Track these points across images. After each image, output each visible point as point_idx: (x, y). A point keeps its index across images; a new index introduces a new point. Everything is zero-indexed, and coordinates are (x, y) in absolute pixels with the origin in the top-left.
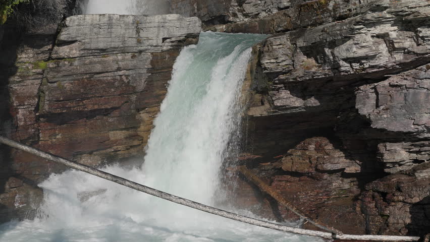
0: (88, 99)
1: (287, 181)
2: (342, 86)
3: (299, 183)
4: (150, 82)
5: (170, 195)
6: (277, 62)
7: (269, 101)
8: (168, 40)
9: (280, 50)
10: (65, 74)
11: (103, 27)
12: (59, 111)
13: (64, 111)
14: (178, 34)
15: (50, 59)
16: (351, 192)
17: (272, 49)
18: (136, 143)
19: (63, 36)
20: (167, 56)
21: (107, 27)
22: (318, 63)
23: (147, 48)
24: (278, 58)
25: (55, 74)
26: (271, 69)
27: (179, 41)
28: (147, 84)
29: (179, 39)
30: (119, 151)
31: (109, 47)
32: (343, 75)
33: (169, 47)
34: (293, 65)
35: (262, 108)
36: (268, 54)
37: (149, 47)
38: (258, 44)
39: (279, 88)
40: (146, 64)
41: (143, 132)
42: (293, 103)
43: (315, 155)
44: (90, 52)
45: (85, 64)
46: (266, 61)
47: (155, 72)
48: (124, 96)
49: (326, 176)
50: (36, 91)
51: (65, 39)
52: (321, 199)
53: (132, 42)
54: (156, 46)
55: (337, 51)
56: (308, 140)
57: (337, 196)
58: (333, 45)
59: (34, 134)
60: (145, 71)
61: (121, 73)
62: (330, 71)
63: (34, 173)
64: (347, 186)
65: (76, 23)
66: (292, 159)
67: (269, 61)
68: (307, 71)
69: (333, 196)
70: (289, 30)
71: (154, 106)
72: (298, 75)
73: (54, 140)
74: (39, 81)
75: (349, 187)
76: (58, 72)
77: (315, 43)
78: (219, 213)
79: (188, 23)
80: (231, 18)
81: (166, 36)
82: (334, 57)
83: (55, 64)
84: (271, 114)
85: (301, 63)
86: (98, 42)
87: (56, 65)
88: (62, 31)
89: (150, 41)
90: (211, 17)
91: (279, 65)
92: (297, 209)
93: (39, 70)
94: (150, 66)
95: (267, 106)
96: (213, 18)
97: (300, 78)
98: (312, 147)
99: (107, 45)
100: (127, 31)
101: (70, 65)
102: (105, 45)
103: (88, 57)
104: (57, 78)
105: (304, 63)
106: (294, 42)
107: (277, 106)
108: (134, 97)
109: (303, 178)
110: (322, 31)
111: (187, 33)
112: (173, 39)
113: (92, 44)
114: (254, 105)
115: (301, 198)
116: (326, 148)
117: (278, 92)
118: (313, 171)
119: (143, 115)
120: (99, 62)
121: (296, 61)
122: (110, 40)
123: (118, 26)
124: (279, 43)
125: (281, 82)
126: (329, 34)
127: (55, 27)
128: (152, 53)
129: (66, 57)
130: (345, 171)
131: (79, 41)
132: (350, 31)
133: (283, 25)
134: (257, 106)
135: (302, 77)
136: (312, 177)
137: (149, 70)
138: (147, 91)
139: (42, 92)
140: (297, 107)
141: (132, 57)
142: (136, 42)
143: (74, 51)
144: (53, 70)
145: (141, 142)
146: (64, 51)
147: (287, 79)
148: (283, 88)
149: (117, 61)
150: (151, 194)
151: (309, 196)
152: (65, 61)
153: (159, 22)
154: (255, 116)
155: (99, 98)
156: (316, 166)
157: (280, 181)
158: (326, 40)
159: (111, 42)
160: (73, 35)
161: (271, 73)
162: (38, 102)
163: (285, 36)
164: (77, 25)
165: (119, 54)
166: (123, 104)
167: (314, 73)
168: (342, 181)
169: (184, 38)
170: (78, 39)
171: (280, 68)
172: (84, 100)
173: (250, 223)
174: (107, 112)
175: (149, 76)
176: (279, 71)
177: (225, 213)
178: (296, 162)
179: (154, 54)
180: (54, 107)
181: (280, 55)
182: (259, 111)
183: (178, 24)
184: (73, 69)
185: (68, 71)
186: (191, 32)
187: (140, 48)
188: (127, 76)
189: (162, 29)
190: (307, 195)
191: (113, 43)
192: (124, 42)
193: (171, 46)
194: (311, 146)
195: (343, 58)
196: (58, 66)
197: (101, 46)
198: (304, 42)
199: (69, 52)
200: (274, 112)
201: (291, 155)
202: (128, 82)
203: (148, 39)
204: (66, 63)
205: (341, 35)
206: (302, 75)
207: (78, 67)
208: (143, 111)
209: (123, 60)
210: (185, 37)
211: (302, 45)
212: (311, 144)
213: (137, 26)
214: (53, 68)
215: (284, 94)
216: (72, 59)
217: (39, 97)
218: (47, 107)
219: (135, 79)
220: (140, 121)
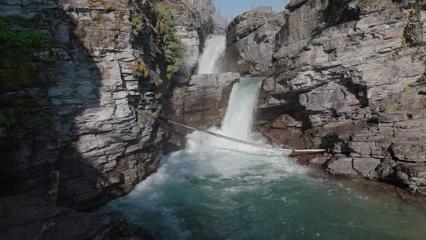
0: (201, 105)
1: (275, 131)
2: (294, 95)
3: (279, 131)
4: (223, 97)
6: (269, 88)
8: (228, 82)
9: (270, 83)
10: (192, 97)
12: (191, 110)
14: (232, 79)
15: (186, 91)
16: (299, 134)
17: (267, 82)
18: (219, 120)
20: (229, 88)
21: (206, 79)
22: (284, 87)
24: (269, 86)
26: (267, 90)
27: (233, 82)
28: (221, 98)
32: (294, 91)
33: (229, 84)
34: (275, 88)
36: (266, 84)
37: (222, 85)
39: (270, 97)
42: (276, 102)
43: (285, 121)
44: (201, 88)
45: (199, 93)
47: (224, 94)
48: (214, 103)
49: (289, 128)
51: (191, 84)
52: (288, 137)
53: (215, 84)
54: (224, 84)
55: (291, 82)
56: (282, 116)
58: (290, 79)
59: (182, 119)
60: (221, 94)
61: (212, 95)
62: (289, 89)
63: (183, 133)
66: (276, 123)
67: (266, 87)
68: (280, 90)
69: (293, 136)
70: (273, 75)
73: (190, 121)
74: (183, 100)
75: (298, 132)
76: (190, 96)
77: (283, 79)
79: (235, 75)
80: (251, 72)
81: (228, 80)
82: (290, 84)
83: (188, 93)
84: (268, 107)
86: (203, 84)
88: (190, 81)
92: (279, 141)
93: (183, 96)
94: (222, 92)
95: (266, 103)
98: (284, 118)
100: (213, 80)
101: (194, 93)
102: (206, 85)
103: (200, 90)
104: (189, 98)
105: (279, 87)
106: (275, 80)
107: (270, 104)
108: (217, 103)
109: (281, 130)
110: (285, 75)
112: (230, 81)
113: (201, 85)
114: (261, 104)
115: (281, 137)
116: (289, 118)
117: (270, 99)
118: (284, 127)
119: (221, 110)
121: (276, 86)
123: (210, 78)
124: (269, 80)
125: (271, 94)
126: (288, 76)
127: (188, 80)
130: (297, 126)
131: (196, 84)
132: (296, 74)
133: (271, 73)
136: (285, 129)
138: (221, 101)
140: (277, 104)
141: (216, 89)
142: (217, 84)
143: (195, 88)
144: (188, 95)
146: (191, 88)
147: (273, 93)
148: (272, 97)
149: (210, 91)
152: (192, 92)
153: (225, 76)
154: (262, 108)
155: (205, 105)
156: (286, 125)
157: (272, 131)
158: (287, 78)
159: (208, 84)
160: (194, 82)
161: (267, 92)
162: (183, 107)
163: (271, 78)
164: (195, 79)
165: (211, 88)
166: (213, 106)
167: (283, 91)
168: (296, 130)
172: (199, 106)
174: (208, 110)
176: (270, 90)
178: (278, 124)
179: (224, 87)
180: (189, 109)
182: (263, 106)
183: (232, 76)
184: (195, 95)
186: (237, 78)
187: (218, 86)
188: (214, 96)
189: (226, 78)
190: (283, 136)
192: (212, 84)
195: (294, 84)
196: (190, 94)
198: (279, 79)
199: (193, 89)
201: (276, 121)
202: (215, 98)
203: (221, 82)
205: (292, 76)
206: (278, 92)
207: (197, 94)
208: (221, 108)
209: (212, 90)
210: (234, 80)
213: (217, 77)
215: (273, 99)
216: (194, 91)
217: (183, 105)
218: (186, 109)
219: (217, 97)
220: (220, 112)
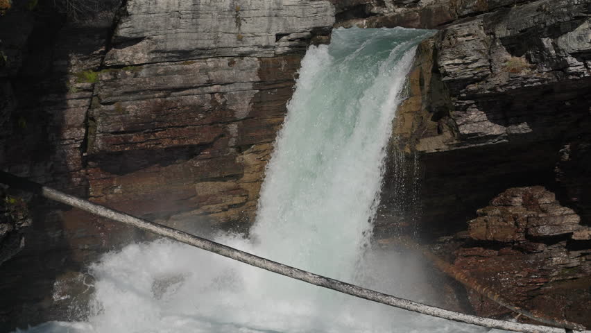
0: (164, 129)
1: (480, 257)
2: (568, 101)
3: (499, 257)
4: (257, 103)
5: (304, 272)
6: (464, 64)
7: (451, 128)
8: (285, 38)
9: (469, 43)
10: (127, 90)
11: (184, 16)
12: (118, 148)
13: (126, 149)
14: (300, 27)
15: (102, 67)
16: (581, 272)
17: (457, 42)
18: (237, 200)
19: (123, 31)
20: (284, 63)
21: (191, 16)
22: (531, 62)
23: (252, 49)
24: (465, 56)
25: (112, 89)
26: (456, 74)
27: (302, 39)
28: (252, 106)
29: (301, 35)
30: (213, 213)
31: (193, 48)
32: (573, 80)
33: (287, 49)
34: (491, 67)
35: (440, 138)
36: (450, 50)
37: (256, 49)
38: (430, 38)
39: (468, 106)
40: (251, 75)
41: (247, 184)
42: (489, 129)
43: (523, 213)
44: (165, 55)
45: (157, 75)
46: (446, 63)
47: (266, 87)
48: (218, 126)
49: (541, 247)
50: (82, 118)
51: (127, 35)
52: (536, 283)
53: (228, 40)
54: (266, 47)
55: (561, 41)
56: (510, 191)
57: (560, 278)
58: (556, 31)
59: (80, 185)
60: (251, 87)
61: (213, 89)
62: (551, 74)
63: (81, 247)
64: (575, 262)
65: (144, 10)
66: (486, 221)
67: (450, 62)
68: (513, 75)
69: (554, 279)
70: (482, 13)
71: (265, 143)
72: (498, 82)
73: (110, 196)
74: (87, 101)
75: (579, 264)
76: (117, 86)
77: (526, 29)
78: (384, 299)
79: (315, 11)
80: (375, 8)
81: (282, 31)
82: (558, 51)
83: (111, 74)
84: (454, 148)
85: (503, 64)
86: (176, 39)
87: (112, 77)
88: (121, 23)
89: (258, 39)
90: (343, 9)
91: (467, 68)
92: (501, 296)
93: (87, 85)
94: (258, 79)
95: (447, 134)
96: (346, 9)
97: (501, 87)
98: (518, 200)
99: (191, 44)
100: (222, 23)
101: (135, 76)
102: (188, 44)
103: (163, 64)
104: (115, 96)
105: (507, 63)
106: (491, 30)
107: (465, 134)
108: (233, 128)
109: (504, 250)
110: (537, 11)
111: (313, 26)
112: (292, 36)
113: (168, 43)
114: (426, 136)
115: (503, 281)
116: (542, 201)
117: (466, 113)
118: (520, 237)
119: (247, 157)
120: (178, 72)
121: (495, 60)
122: (195, 36)
123: (208, 14)
124: (466, 33)
125: (472, 96)
126: (549, 13)
127: (111, 15)
128: (260, 58)
129: (127, 63)
130: (573, 237)
131: (148, 38)
132: (584, 7)
133: (471, 5)
134: (431, 136)
135: (505, 85)
136: (521, 249)
137: (256, 85)
138: (252, 118)
139: (93, 119)
140: (496, 136)
141: (229, 64)
142: (234, 41)
143: (140, 55)
144: (108, 83)
145: (245, 198)
146: (124, 55)
147: (480, 89)
148: (474, 105)
149: (205, 71)
150: (275, 271)
151: (516, 278)
152: (126, 70)
153: (270, 9)
154: (427, 152)
155: (180, 129)
156: (527, 229)
157: (467, 256)
158: (544, 23)
159: (197, 40)
160: (139, 29)
161: (454, 81)
162: (86, 134)
163: (476, 22)
164: (144, 13)
165: (210, 60)
166: (216, 139)
167: (525, 78)
168: (568, 254)
169: (308, 33)
170: (146, 34)
171: (469, 73)
172: (157, 131)
173: (434, 315)
174: (192, 152)
175: (256, 94)
176: (468, 76)
177: (393, 300)
178: (492, 225)
179: (263, 59)
180: (110, 142)
181: (469, 51)
182: (432, 145)
183: (298, 12)
184: (140, 82)
185: (132, 86)
186: (320, 25)
187: (242, 50)
188: (222, 94)
189: (274, 19)
190: (513, 275)
191: (200, 42)
192: (217, 40)
193: (289, 47)
194: (515, 199)
195: (573, 51)
196: (116, 78)
197: (183, 45)
198: (508, 29)
199: (132, 56)
200: (458, 145)
201: (483, 214)
202: (225, 103)
203: (254, 35)
204: (128, 73)
205: (569, 14)
206: (504, 82)
207: (147, 80)
208: (248, 151)
209: (216, 68)
210: (311, 32)
211: (504, 35)
212: (516, 196)
213: (237, 15)
214: (107, 81)
215: (475, 115)
216: (137, 67)
217: (87, 127)
218: (99, 143)
219: (232, 98)
220: (243, 166)
